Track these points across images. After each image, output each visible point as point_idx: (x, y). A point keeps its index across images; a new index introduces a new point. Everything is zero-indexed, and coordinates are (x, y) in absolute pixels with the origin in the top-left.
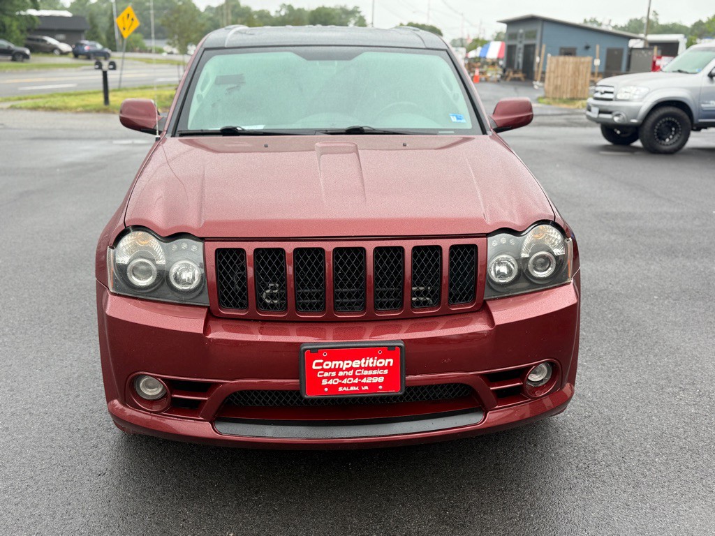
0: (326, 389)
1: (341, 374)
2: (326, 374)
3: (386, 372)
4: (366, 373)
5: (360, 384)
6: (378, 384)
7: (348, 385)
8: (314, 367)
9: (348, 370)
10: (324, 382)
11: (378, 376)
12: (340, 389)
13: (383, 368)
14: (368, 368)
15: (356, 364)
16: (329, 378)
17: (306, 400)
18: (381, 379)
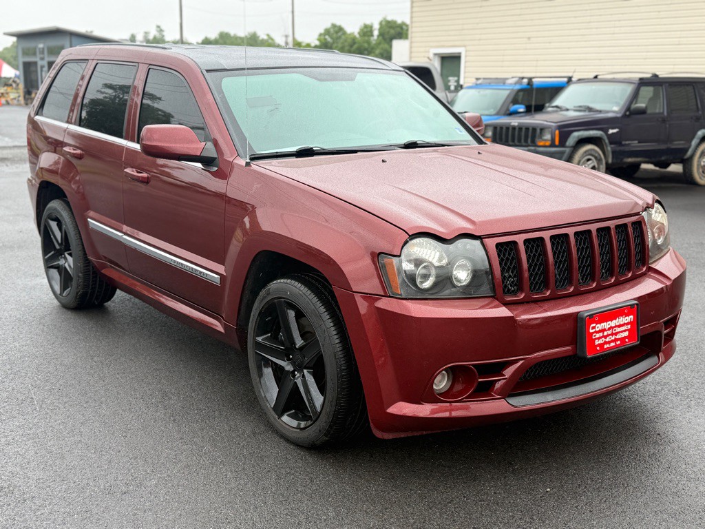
0: (598, 348)
1: (605, 333)
2: (598, 335)
3: (629, 327)
4: (619, 330)
5: (616, 340)
6: (625, 337)
7: (609, 342)
8: (591, 331)
9: (609, 329)
10: (597, 342)
11: (625, 331)
12: (606, 346)
13: (627, 324)
14: (620, 326)
15: (613, 323)
16: (599, 338)
17: (588, 359)
18: (626, 334)
